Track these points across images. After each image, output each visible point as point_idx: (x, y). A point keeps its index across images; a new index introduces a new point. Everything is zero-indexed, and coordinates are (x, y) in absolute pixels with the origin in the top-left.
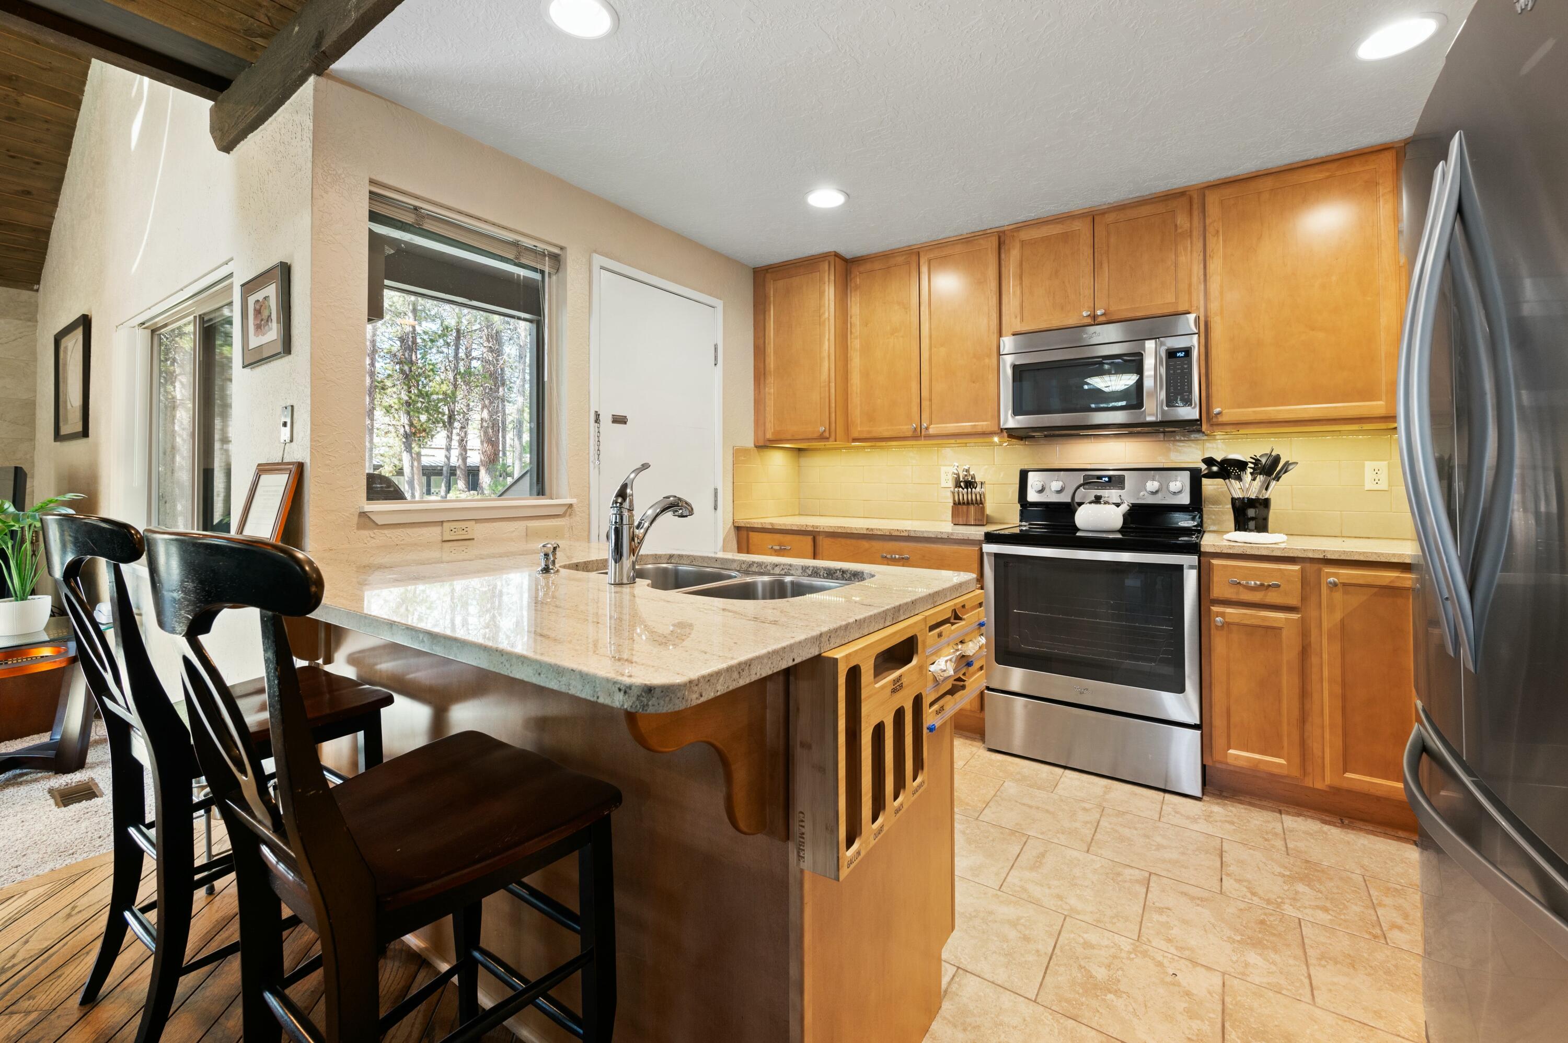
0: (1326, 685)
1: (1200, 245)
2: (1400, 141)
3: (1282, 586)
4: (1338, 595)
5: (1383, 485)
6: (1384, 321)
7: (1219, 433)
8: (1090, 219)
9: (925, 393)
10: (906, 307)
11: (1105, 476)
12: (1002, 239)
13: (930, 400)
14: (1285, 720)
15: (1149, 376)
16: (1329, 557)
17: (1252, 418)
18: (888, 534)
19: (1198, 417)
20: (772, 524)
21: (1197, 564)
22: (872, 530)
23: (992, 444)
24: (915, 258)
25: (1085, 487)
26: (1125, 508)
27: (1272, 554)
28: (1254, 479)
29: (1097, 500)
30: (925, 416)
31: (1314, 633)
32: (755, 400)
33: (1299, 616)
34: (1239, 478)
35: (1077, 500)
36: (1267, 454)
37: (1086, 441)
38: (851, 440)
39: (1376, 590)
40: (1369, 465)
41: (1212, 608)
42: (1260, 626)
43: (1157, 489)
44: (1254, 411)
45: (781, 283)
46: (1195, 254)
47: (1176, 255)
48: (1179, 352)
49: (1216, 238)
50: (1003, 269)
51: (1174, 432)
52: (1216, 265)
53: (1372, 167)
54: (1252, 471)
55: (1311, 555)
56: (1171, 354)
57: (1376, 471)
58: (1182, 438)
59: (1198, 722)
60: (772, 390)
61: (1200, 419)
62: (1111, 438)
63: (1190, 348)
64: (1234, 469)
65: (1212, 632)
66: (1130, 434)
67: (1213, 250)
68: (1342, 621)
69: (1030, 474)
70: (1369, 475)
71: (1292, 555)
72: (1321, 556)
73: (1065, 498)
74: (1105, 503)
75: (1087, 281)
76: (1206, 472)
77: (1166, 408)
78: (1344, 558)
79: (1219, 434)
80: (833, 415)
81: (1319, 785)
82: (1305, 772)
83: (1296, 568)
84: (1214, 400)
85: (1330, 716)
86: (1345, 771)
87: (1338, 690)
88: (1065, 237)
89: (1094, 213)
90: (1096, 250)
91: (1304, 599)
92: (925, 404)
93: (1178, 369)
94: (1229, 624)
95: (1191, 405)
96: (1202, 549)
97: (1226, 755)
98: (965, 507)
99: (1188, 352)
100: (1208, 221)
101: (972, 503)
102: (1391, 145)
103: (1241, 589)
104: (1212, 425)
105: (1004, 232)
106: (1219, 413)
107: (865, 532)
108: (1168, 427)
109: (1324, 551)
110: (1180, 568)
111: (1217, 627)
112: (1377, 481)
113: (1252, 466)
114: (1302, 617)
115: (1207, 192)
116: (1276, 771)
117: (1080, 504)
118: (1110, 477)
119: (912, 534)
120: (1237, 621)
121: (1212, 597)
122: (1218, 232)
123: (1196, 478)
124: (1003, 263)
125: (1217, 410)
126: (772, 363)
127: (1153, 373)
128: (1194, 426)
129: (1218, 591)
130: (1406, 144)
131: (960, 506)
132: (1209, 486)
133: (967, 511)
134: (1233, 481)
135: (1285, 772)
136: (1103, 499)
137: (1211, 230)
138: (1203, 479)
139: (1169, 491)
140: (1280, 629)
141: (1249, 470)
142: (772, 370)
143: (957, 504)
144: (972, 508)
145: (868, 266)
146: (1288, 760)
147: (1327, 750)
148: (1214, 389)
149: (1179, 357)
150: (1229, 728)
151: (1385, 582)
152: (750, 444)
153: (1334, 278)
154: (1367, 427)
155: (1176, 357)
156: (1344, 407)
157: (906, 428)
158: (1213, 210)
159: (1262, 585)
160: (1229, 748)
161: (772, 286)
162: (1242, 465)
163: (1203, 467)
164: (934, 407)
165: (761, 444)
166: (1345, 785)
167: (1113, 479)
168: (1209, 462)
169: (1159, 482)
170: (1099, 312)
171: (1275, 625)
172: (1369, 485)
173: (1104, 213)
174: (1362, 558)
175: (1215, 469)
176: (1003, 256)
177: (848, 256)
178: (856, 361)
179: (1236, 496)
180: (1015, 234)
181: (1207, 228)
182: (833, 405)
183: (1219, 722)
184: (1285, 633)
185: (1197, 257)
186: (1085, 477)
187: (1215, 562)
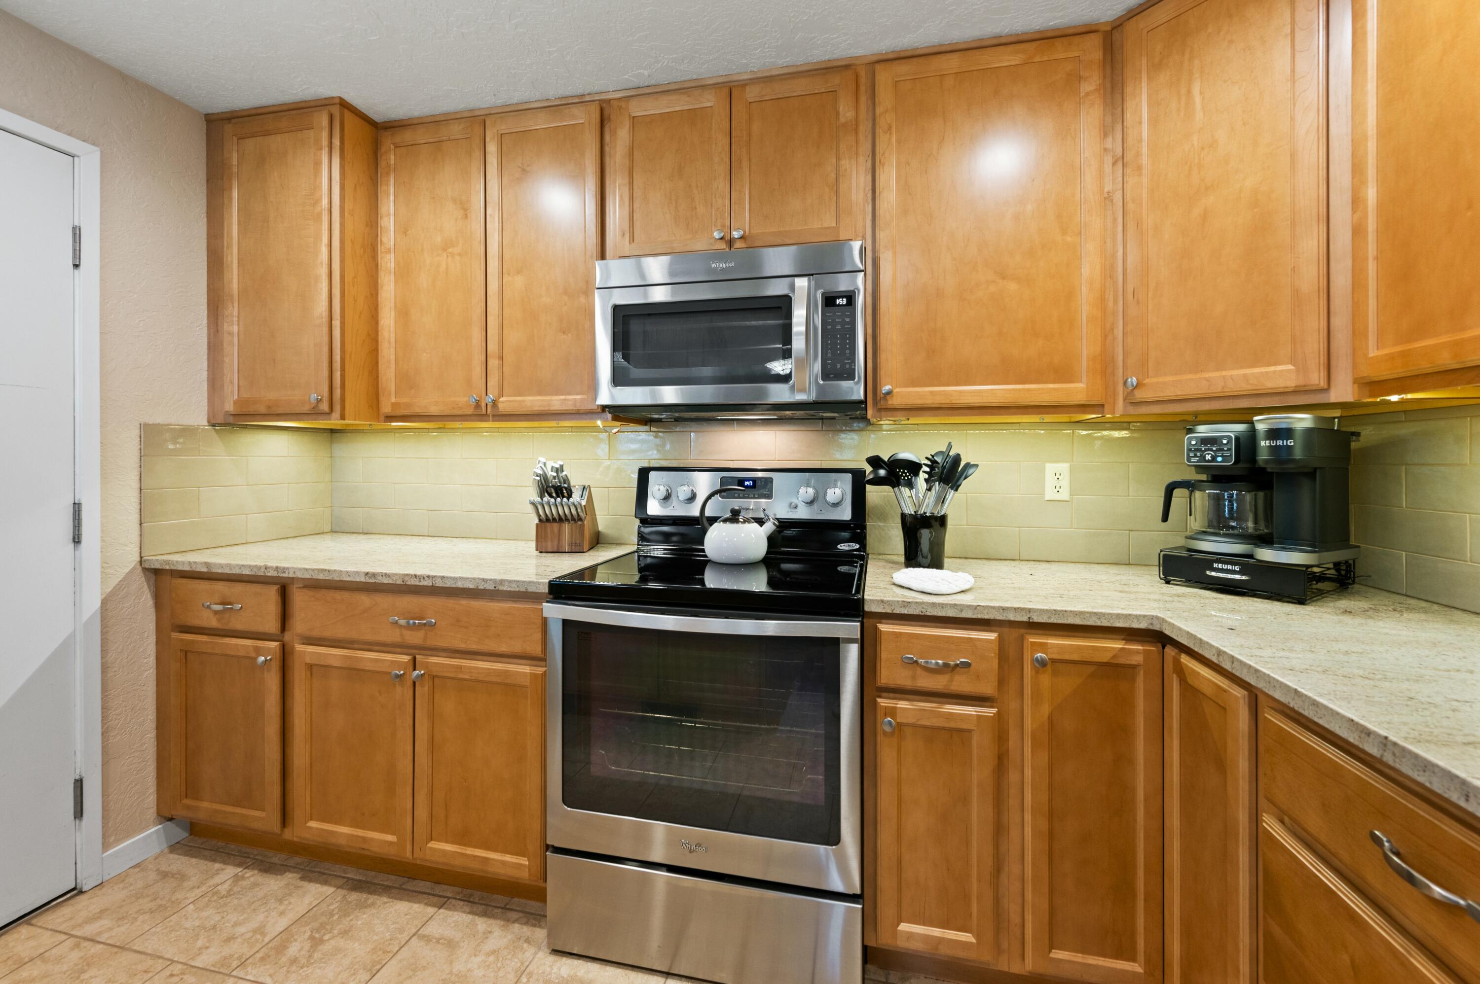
0: (1028, 817)
1: (869, 145)
2: (1106, 23)
3: (973, 665)
4: (1046, 679)
5: (1064, 495)
6: (1086, 271)
7: (887, 422)
8: (726, 91)
9: (493, 347)
10: (465, 211)
11: (748, 480)
12: (606, 113)
13: (501, 358)
14: (974, 872)
15: (799, 334)
16: (1036, 619)
17: (928, 401)
18: (399, 582)
19: (862, 397)
20: (207, 564)
21: (859, 636)
22: (374, 575)
23: (596, 429)
24: (478, 130)
25: (723, 494)
26: (769, 527)
27: (961, 616)
28: (929, 489)
29: (734, 517)
30: (493, 381)
31: (1013, 734)
32: (209, 343)
33: (995, 710)
34: (910, 485)
35: (708, 513)
36: (941, 453)
37: (722, 428)
38: (382, 418)
39: (1091, 669)
40: (1051, 468)
41: (879, 700)
42: (944, 728)
43: (812, 498)
44: (931, 392)
45: (250, 144)
46: (862, 159)
47: (838, 159)
48: (839, 297)
49: (888, 135)
50: (607, 160)
51: (834, 418)
52: (889, 177)
53: (1076, 54)
54: (926, 476)
55: (1012, 617)
56: (829, 301)
57: (1058, 476)
58: (844, 428)
59: (858, 892)
60: (235, 328)
61: (865, 402)
62: (758, 425)
63: (854, 292)
64: (903, 472)
65: (879, 738)
66: (780, 421)
67: (884, 154)
68: (1051, 719)
69: (652, 475)
70: (1050, 481)
71: (986, 617)
72: (1025, 619)
73: (694, 511)
74: (744, 522)
75: (722, 185)
76: (871, 477)
77: (821, 382)
78: (1055, 621)
79: (885, 423)
80: (337, 375)
81: (1016, 968)
82: (998, 950)
83: (992, 636)
84: (883, 373)
85: (1033, 864)
86: (1051, 947)
87: (1044, 825)
88: (693, 116)
89: (732, 84)
90: (733, 140)
91: (1001, 682)
92: (493, 363)
93: (838, 323)
94: (900, 725)
95: (853, 379)
96: (867, 608)
97: (895, 932)
98: (556, 526)
99: (850, 298)
100: (879, 110)
101: (567, 520)
102: (1094, 28)
103: (919, 671)
104: (880, 410)
105: (609, 101)
106: (889, 393)
107: (363, 579)
108: (826, 411)
109: (1030, 610)
110: (833, 645)
111: (885, 733)
112: (1058, 489)
113: (928, 469)
114: (998, 712)
115: (878, 67)
116: (961, 954)
117: (713, 520)
118: (754, 480)
119: (439, 583)
120: (911, 721)
121: (879, 684)
122: (890, 128)
123: (859, 482)
124: (607, 149)
125: (886, 388)
126: (235, 281)
127: (803, 329)
128: (857, 410)
129: (887, 675)
130: (1113, 29)
131: (548, 524)
132: (874, 494)
133: (559, 531)
134: (902, 489)
135: (972, 955)
136: (743, 513)
137: (882, 123)
138: (867, 486)
139: (826, 501)
140: (969, 731)
141: (922, 476)
142: (235, 292)
143: (545, 521)
144: (566, 527)
145: (407, 136)
146: (978, 937)
147: (1029, 917)
148: (883, 357)
149: (839, 305)
150: (900, 890)
151: (1105, 658)
152: (199, 417)
153: (1029, 207)
154: (1048, 418)
155: (834, 305)
156: (1039, 389)
157: (463, 401)
158: (885, 98)
159: (946, 665)
160: (900, 920)
161: (235, 147)
162: (914, 468)
163: (869, 469)
164: (507, 369)
165: (220, 420)
166: (1050, 970)
167: (758, 483)
168: (875, 462)
169: (814, 488)
170: (736, 234)
171: (964, 726)
172: (1050, 494)
173: (743, 85)
174: (1078, 621)
175: (882, 472)
176: (607, 138)
177: (378, 118)
178: (388, 290)
179: (907, 512)
180: (623, 104)
181: (877, 120)
182: (337, 357)
183: (886, 883)
184: (975, 739)
185: (864, 163)
186: (723, 481)
187: (884, 627)
